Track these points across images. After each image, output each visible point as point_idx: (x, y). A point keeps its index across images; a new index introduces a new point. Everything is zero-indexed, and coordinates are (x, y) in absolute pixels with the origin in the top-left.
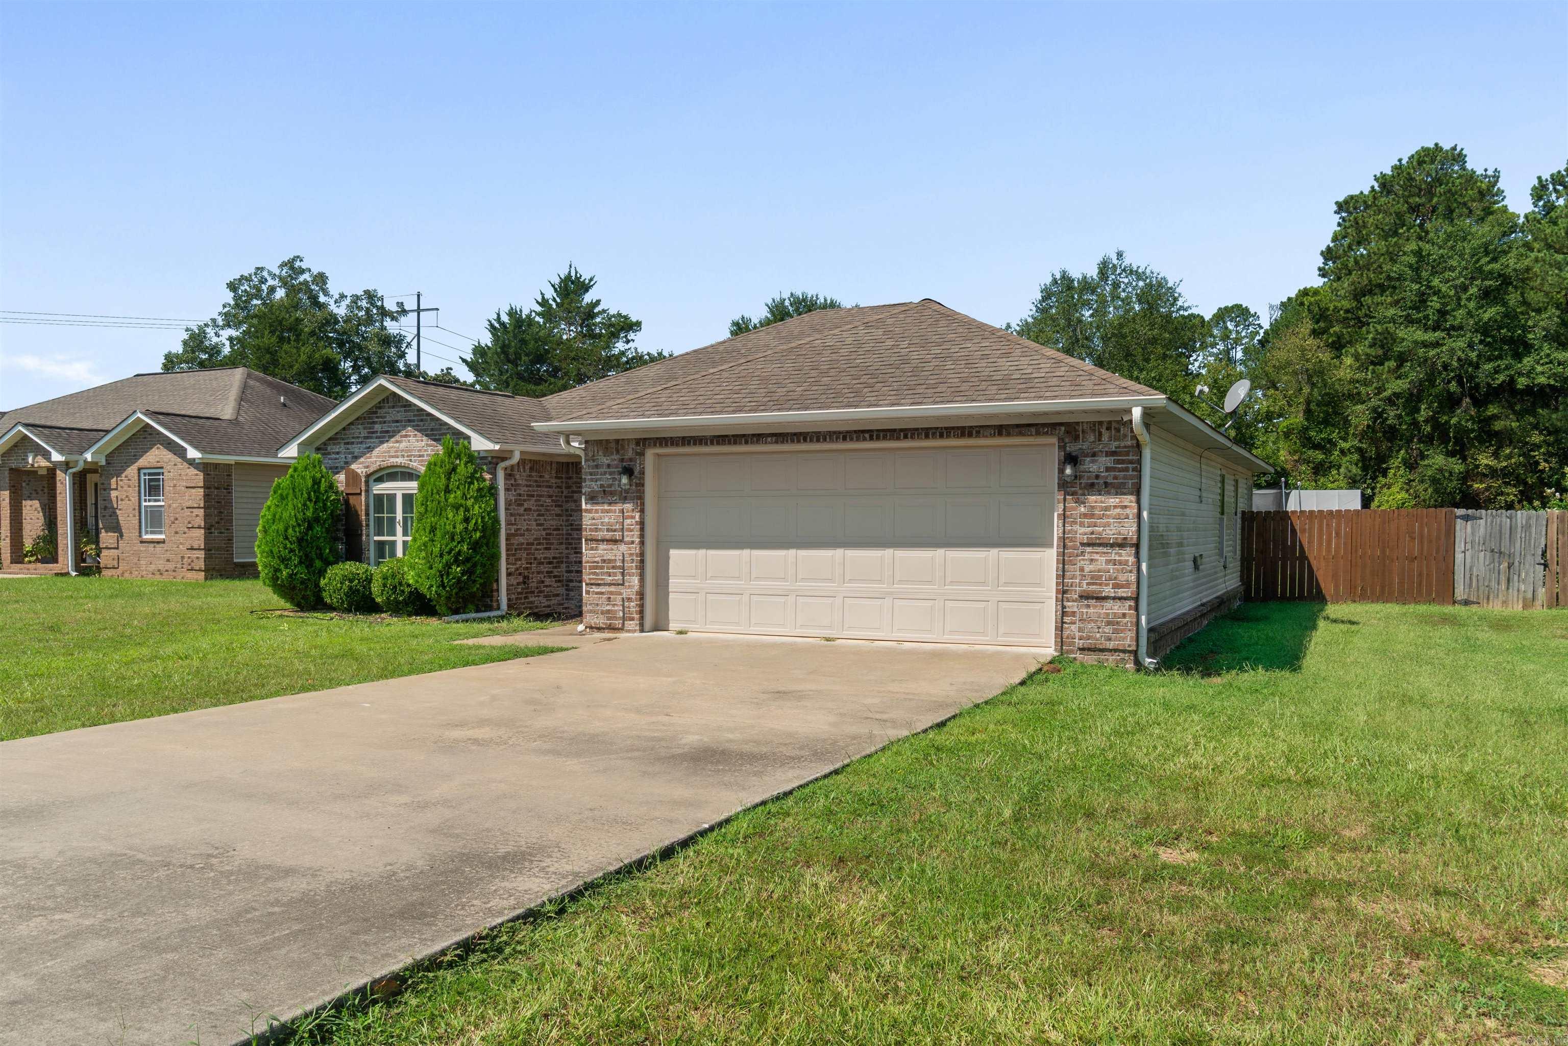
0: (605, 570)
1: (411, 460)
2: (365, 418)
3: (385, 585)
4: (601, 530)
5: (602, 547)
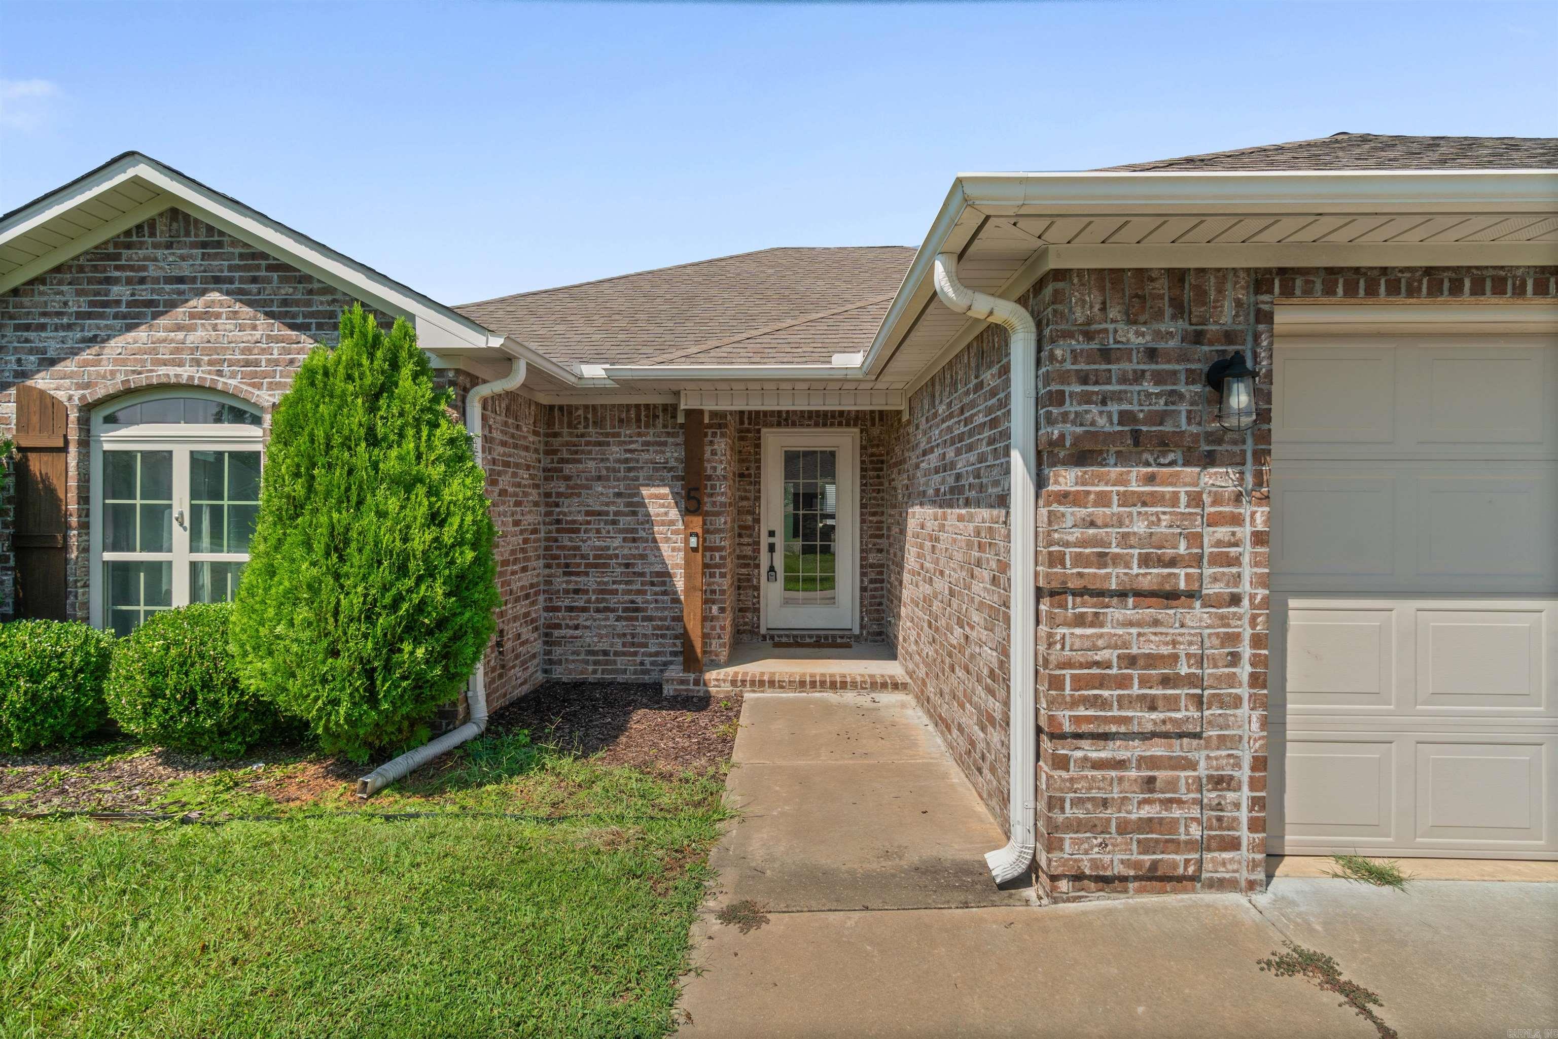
0: (1136, 690)
1: (220, 373)
2: (81, 269)
3: (156, 693)
4: (1117, 560)
5: (1115, 613)
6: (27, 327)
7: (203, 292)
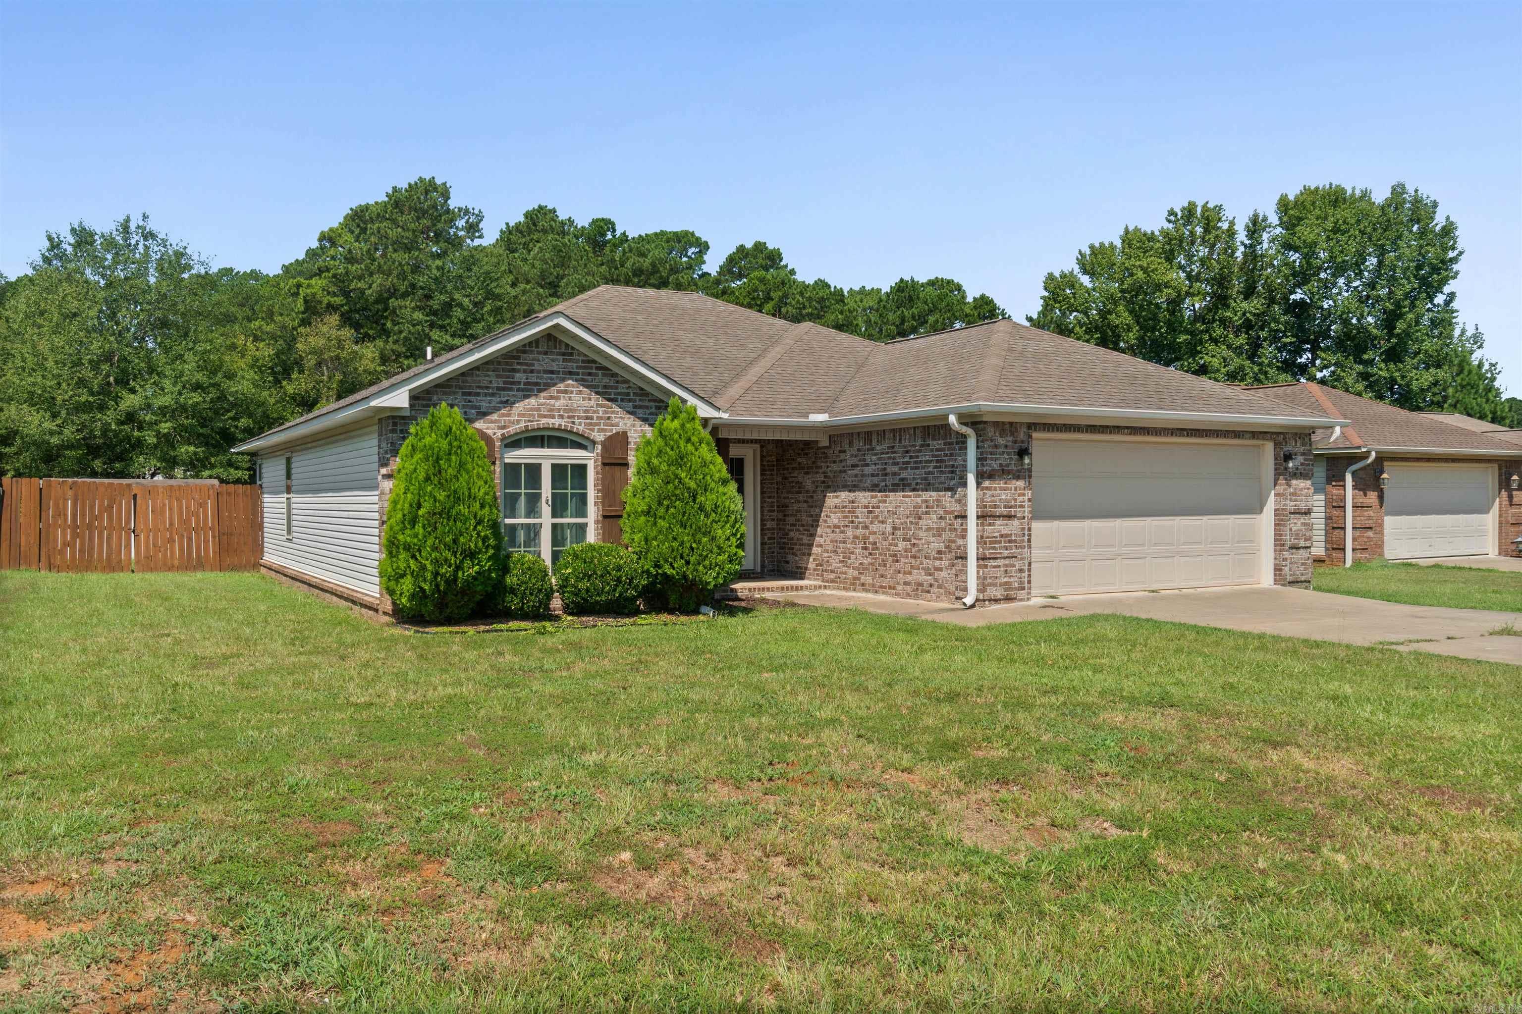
0: (1003, 544)
1: (574, 423)
4: (999, 507)
5: (998, 522)
6: (470, 394)
7: (563, 380)
